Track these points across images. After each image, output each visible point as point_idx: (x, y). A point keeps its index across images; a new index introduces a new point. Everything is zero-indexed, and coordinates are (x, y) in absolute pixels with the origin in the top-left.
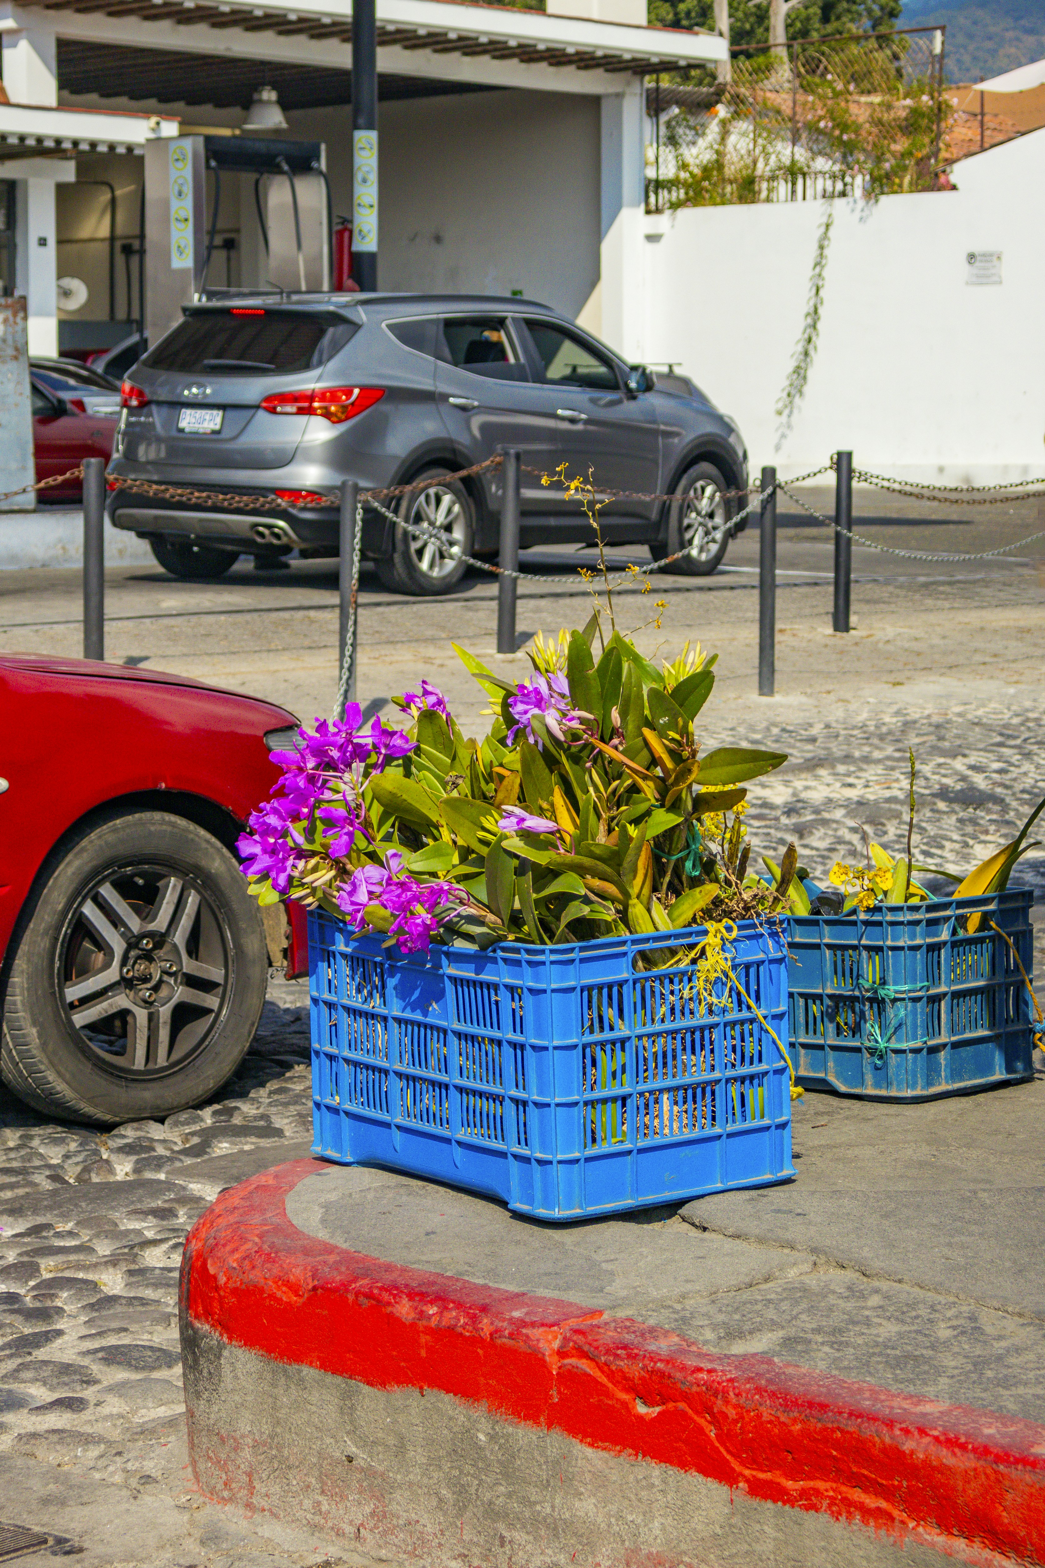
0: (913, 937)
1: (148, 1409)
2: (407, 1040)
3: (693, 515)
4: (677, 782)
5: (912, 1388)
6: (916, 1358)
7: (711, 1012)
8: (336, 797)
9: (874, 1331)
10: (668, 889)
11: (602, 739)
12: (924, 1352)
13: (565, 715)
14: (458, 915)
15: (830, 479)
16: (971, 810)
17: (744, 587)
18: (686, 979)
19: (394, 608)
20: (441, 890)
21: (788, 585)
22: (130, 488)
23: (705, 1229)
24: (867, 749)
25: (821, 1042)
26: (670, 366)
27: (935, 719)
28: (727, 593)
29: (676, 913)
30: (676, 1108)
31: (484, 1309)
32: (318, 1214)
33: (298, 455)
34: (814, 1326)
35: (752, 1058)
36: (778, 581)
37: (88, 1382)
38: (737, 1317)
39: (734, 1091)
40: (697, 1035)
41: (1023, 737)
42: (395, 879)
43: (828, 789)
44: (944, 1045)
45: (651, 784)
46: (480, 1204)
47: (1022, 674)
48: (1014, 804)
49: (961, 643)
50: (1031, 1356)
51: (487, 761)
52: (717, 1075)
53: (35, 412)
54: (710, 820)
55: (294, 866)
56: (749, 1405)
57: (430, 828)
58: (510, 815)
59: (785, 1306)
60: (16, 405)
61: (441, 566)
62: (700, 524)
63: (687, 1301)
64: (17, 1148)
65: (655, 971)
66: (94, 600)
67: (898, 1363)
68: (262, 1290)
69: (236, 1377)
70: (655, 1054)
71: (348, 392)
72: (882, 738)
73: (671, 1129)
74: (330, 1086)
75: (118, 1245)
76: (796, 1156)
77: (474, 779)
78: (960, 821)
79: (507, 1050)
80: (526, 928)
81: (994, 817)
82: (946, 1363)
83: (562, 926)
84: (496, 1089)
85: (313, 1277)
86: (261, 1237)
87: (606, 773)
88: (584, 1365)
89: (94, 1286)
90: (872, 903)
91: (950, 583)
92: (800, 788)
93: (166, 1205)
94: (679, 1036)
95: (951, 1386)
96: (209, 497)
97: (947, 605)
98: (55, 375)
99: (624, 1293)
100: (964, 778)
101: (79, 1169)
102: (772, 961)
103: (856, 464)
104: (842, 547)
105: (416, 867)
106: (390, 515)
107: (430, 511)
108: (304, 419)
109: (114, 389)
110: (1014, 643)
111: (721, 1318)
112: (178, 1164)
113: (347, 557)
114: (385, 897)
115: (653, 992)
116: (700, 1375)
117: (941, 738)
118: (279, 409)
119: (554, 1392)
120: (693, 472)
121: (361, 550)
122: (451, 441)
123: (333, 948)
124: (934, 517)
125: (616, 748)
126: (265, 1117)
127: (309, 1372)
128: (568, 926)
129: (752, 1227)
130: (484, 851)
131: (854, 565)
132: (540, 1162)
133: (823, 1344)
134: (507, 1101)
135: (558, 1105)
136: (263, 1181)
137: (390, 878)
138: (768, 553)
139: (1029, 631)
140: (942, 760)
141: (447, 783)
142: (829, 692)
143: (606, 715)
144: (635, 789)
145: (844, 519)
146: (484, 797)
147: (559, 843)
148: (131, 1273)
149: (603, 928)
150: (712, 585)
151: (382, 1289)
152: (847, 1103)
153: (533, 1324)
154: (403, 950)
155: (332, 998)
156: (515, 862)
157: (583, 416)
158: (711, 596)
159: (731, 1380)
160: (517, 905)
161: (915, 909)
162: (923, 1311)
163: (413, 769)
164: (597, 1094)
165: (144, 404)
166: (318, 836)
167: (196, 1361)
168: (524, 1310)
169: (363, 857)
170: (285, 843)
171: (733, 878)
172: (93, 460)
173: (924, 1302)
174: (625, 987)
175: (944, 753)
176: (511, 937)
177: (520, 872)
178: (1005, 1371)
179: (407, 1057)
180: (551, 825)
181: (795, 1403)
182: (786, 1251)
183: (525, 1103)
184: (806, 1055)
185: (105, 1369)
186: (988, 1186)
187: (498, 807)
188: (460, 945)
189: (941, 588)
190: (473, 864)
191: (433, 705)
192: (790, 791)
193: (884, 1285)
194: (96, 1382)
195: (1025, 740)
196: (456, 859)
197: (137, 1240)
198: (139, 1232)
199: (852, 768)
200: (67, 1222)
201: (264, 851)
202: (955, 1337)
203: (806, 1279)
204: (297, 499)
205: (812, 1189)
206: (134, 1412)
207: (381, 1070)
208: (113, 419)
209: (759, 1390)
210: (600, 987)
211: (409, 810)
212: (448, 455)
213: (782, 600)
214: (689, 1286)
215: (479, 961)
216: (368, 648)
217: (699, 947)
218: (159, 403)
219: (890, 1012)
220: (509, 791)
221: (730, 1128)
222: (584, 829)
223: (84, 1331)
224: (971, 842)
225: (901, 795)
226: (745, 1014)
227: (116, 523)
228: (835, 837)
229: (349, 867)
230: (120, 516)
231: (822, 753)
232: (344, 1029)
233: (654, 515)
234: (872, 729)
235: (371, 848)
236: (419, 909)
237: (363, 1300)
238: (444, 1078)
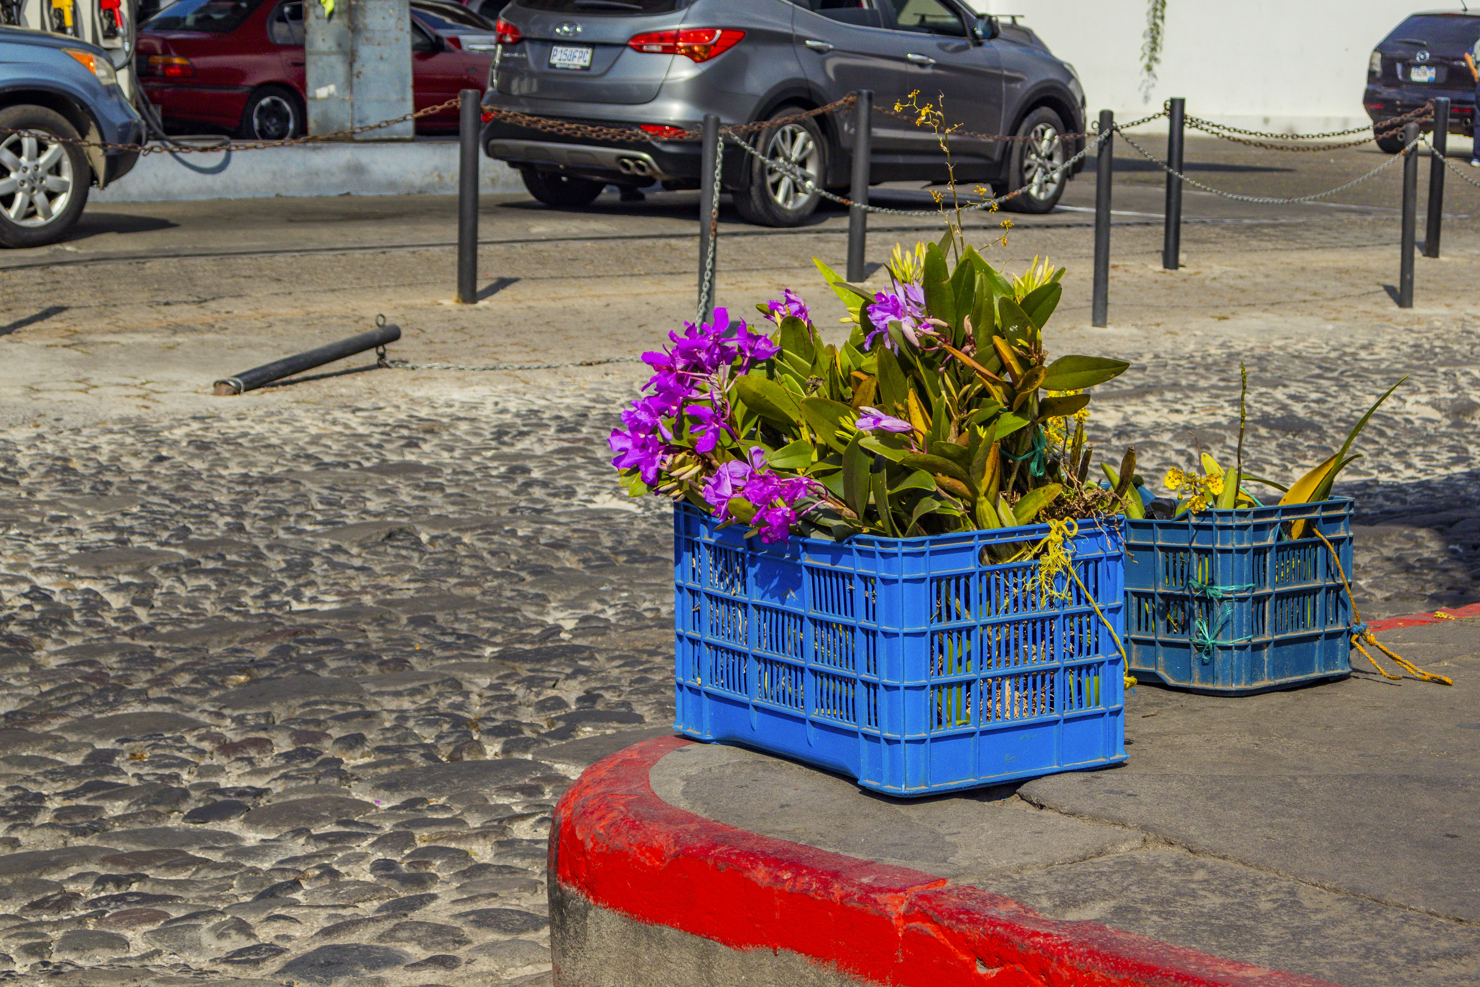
0: (1241, 541)
1: (516, 967)
2: (766, 626)
3: (1033, 156)
4: (1025, 386)
5: (1234, 954)
6: (1238, 928)
7: (1051, 604)
8: (703, 396)
9: (1200, 903)
10: (1014, 488)
11: (955, 346)
12: (1246, 922)
13: (919, 322)
14: (817, 509)
15: (1162, 126)
16: (1290, 436)
17: (1080, 225)
18: (1028, 573)
19: (750, 238)
20: (801, 484)
21: (1121, 224)
22: (505, 118)
23: (1042, 807)
24: (1193, 378)
25: (1153, 638)
26: (1013, 18)
27: (1258, 352)
28: (1063, 231)
29: (1021, 511)
30: (1017, 694)
31: (835, 875)
32: (679, 786)
33: (661, 94)
34: (1144, 896)
35: (1089, 648)
36: (1113, 220)
37: (460, 943)
38: (1071, 887)
39: (1071, 679)
40: (1039, 625)
41: (1341, 369)
42: (757, 473)
43: (1157, 414)
44: (1268, 643)
45: (1000, 388)
46: (831, 780)
47: (1339, 312)
48: (1331, 431)
49: (1283, 282)
50: (1347, 928)
51: (846, 365)
52: (1055, 663)
53: (415, 48)
54: (1054, 425)
55: (663, 460)
56: (1082, 967)
57: (791, 428)
58: (867, 415)
59: (1116, 878)
60: (397, 40)
61: (796, 199)
62: (1040, 165)
63: (1024, 872)
64: (392, 729)
65: (1000, 564)
66: (469, 224)
67: (1221, 932)
68: (626, 855)
69: (601, 937)
70: (999, 643)
71: (711, 32)
72: (1207, 368)
73: (1012, 713)
74: (692, 669)
75: (488, 818)
76: (1128, 742)
77: (833, 382)
78: (1280, 446)
79: (860, 635)
80: (879, 523)
81: (1312, 443)
82: (1266, 932)
83: (914, 520)
84: (849, 673)
85: (676, 843)
86: (624, 806)
87: (958, 378)
88: (928, 928)
89: (465, 855)
90: (1203, 507)
91: (1274, 226)
92: (1130, 413)
93: (533, 783)
94: (1021, 627)
95: (1271, 953)
96: (578, 129)
97: (1270, 245)
98: (433, 14)
99: (966, 863)
100: (1284, 407)
101: (451, 748)
102: (1110, 558)
103: (1188, 111)
104: (1173, 188)
105: (777, 464)
106: (749, 148)
107: (786, 147)
108: (668, 58)
109: (488, 28)
110: (1334, 283)
111: (1056, 887)
112: (544, 746)
113: (708, 187)
114: (748, 489)
115: (998, 585)
116: (1037, 939)
117: (1263, 370)
118: (645, 48)
119: (899, 953)
120: (1034, 115)
121: (722, 181)
122: (807, 81)
123: (697, 539)
124: (1258, 165)
125: (968, 354)
126: (626, 704)
127: (669, 932)
128: (919, 520)
129: (1087, 806)
130: (842, 449)
131: (1184, 207)
132: (888, 741)
133: (1152, 913)
134: (859, 684)
135: (907, 688)
136: (628, 755)
137: (753, 472)
138: (1104, 192)
139: (1347, 272)
140: (1263, 390)
141: (808, 385)
142: (1158, 325)
143: (959, 323)
144: (984, 393)
145: (1175, 163)
146: (843, 400)
147: (912, 442)
148: (500, 844)
149: (952, 524)
150: (1049, 223)
151: (738, 855)
152: (1175, 695)
153: (880, 890)
154: (765, 540)
155: (697, 586)
156: (871, 461)
157: (932, 61)
158: (1048, 233)
159: (1066, 944)
160: (872, 500)
161: (1243, 514)
162: (1246, 886)
163: (776, 372)
164: (944, 679)
165: (518, 41)
166: (686, 433)
167: (563, 921)
168: (873, 877)
169: (727, 453)
170: (655, 438)
171: (1075, 479)
172: (470, 91)
173: (1246, 877)
174: (971, 579)
175: (1266, 383)
176: (866, 530)
177: (875, 469)
178: (1322, 941)
179: (765, 642)
180: (906, 424)
181: (1125, 966)
182: (1118, 828)
183: (875, 686)
184: (1138, 650)
185: (476, 930)
186: (1307, 773)
187: (856, 409)
188: (816, 536)
189: (1266, 231)
190: (831, 461)
191: (796, 313)
192: (1120, 415)
193: (1210, 861)
194: (468, 942)
195: (1342, 373)
196: (815, 457)
197: (506, 814)
198: (508, 807)
199: (1179, 396)
200: (440, 797)
201: (635, 446)
202: (1275, 909)
203: (1136, 854)
204: (661, 133)
205: (1143, 772)
206: (503, 970)
207: (740, 654)
208: (488, 55)
209: (1091, 953)
210: (948, 579)
211: (772, 410)
212: (803, 95)
213: (1116, 239)
214: (1027, 859)
215: (836, 552)
216: (725, 275)
217: (1042, 543)
218: (532, 40)
219: (1218, 610)
220: (866, 394)
221: (1067, 714)
222: (936, 430)
223: (456, 896)
224: (1290, 466)
225: (1225, 421)
226: (1083, 607)
227: (489, 154)
228: (1162, 458)
229: (715, 462)
230: (494, 146)
231: (1151, 381)
232: (706, 615)
233: (996, 156)
234: (1198, 359)
235: (735, 446)
236: (780, 503)
237: (722, 865)
238: (799, 662)
